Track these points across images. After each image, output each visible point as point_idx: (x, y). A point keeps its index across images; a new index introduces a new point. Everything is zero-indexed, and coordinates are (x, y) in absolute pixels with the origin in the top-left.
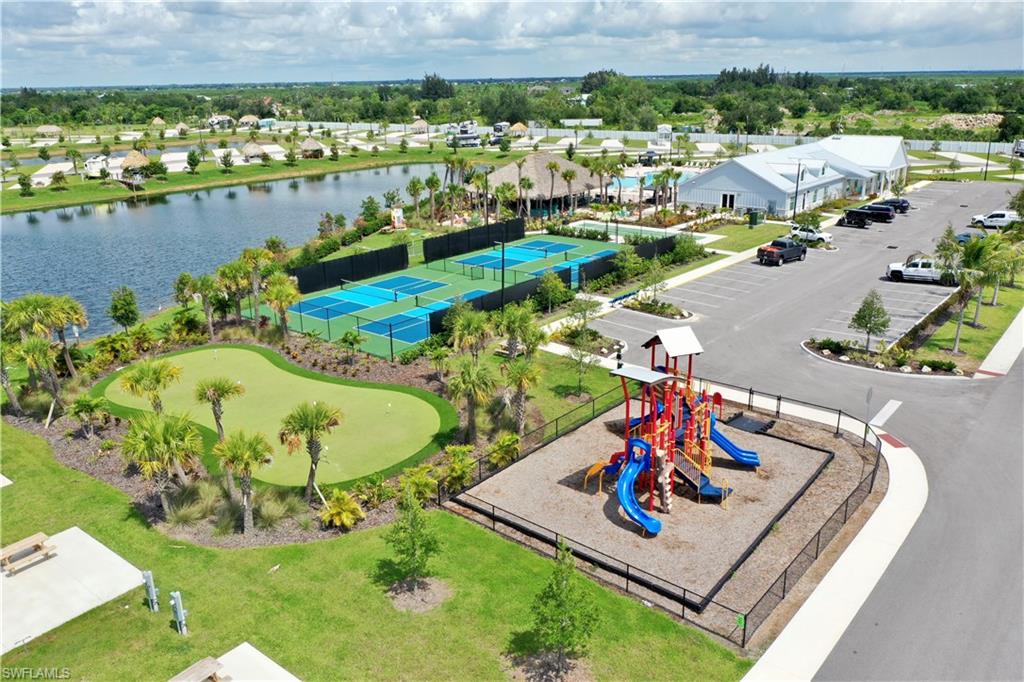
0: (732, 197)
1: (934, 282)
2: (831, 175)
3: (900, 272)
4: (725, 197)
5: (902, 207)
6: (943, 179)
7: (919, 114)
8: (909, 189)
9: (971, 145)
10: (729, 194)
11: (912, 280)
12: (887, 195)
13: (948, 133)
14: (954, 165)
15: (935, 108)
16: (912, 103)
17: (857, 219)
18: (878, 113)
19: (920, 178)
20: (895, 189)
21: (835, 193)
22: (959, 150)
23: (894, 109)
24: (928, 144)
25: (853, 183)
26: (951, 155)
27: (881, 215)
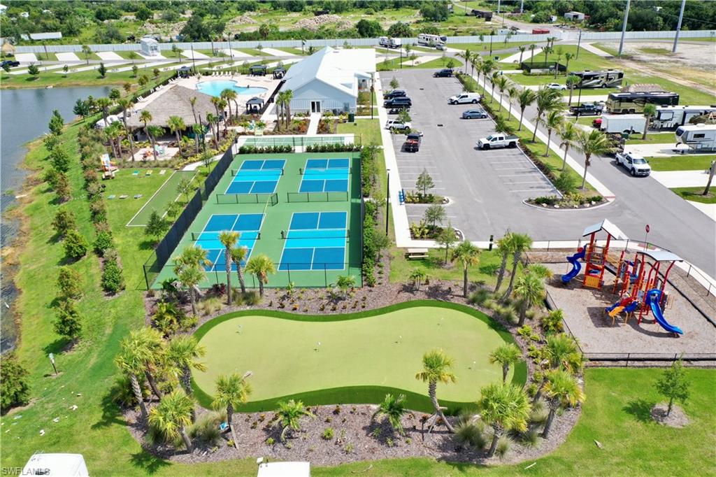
0: (318, 103)
1: (507, 147)
3: (488, 144)
4: (313, 103)
10: (315, 101)
11: (495, 148)
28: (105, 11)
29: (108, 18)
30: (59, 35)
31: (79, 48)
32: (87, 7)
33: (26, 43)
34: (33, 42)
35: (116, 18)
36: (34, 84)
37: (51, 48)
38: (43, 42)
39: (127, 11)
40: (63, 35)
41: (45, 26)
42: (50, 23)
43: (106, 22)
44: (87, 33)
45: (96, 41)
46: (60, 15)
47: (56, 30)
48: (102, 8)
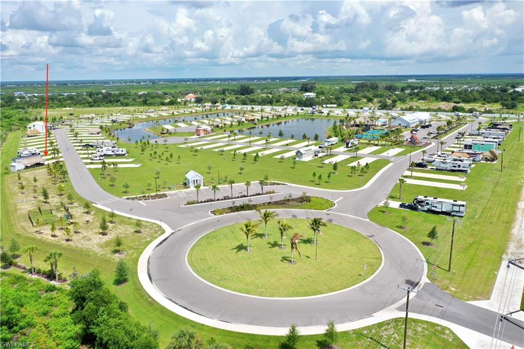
2: (417, 120)
5: (431, 125)
6: (438, 121)
7: (432, 102)
8: (432, 123)
9: (445, 113)
12: (427, 124)
13: (440, 110)
14: (440, 118)
15: (437, 100)
16: (429, 97)
17: (423, 127)
18: (419, 102)
19: (433, 121)
20: (429, 122)
21: (418, 123)
22: (442, 114)
23: (424, 100)
24: (435, 113)
25: (421, 122)
26: (439, 116)
27: (427, 127)
28: (355, 98)
29: (355, 101)
30: (335, 106)
31: (342, 110)
32: (348, 95)
33: (325, 107)
34: (327, 107)
35: (359, 101)
36: (328, 118)
37: (333, 109)
38: (331, 107)
39: (364, 98)
40: (337, 106)
41: (331, 102)
42: (333, 101)
43: (354, 102)
44: (345, 106)
45: (348, 108)
46: (337, 99)
47: (335, 104)
48: (354, 96)
